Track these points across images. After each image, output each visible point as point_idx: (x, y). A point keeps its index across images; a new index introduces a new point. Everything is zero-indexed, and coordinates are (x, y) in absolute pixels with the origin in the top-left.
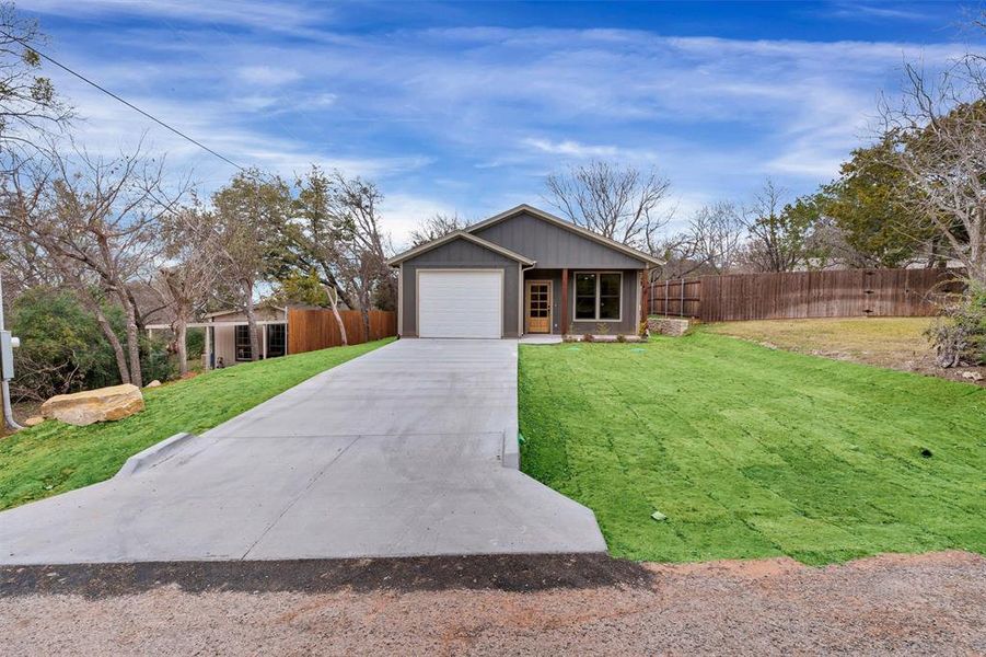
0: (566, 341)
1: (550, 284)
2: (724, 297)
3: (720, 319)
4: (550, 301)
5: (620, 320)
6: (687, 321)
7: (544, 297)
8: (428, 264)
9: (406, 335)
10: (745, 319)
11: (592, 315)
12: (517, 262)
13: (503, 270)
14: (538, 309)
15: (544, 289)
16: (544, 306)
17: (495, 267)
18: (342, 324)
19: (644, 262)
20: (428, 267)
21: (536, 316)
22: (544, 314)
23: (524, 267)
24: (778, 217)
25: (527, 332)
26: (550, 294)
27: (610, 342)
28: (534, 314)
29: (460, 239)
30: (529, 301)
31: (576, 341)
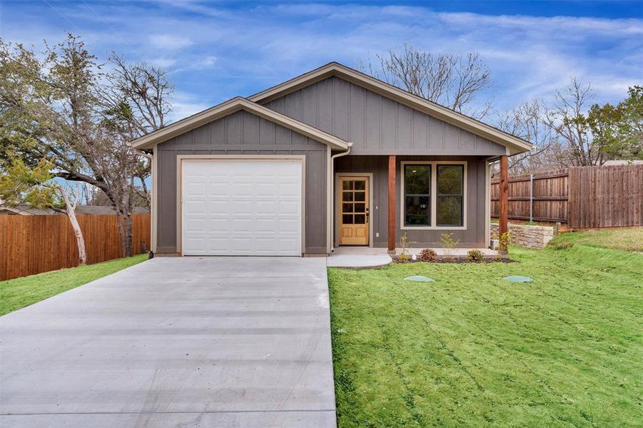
0: (397, 260)
1: (368, 178)
2: (599, 196)
3: (595, 226)
4: (369, 202)
5: (465, 228)
6: (552, 228)
7: (361, 197)
8: (194, 147)
9: (162, 253)
10: (629, 224)
11: (426, 221)
12: (323, 144)
13: (304, 157)
14: (353, 212)
15: (360, 185)
16: (361, 208)
17: (292, 152)
18: (80, 235)
19: (501, 145)
20: (195, 152)
21: (351, 222)
22: (360, 220)
23: (333, 152)
24: (586, 116)
25: (340, 245)
26: (369, 192)
27: (460, 260)
28: (347, 220)
29: (241, 111)
30: (340, 202)
31: (410, 260)
